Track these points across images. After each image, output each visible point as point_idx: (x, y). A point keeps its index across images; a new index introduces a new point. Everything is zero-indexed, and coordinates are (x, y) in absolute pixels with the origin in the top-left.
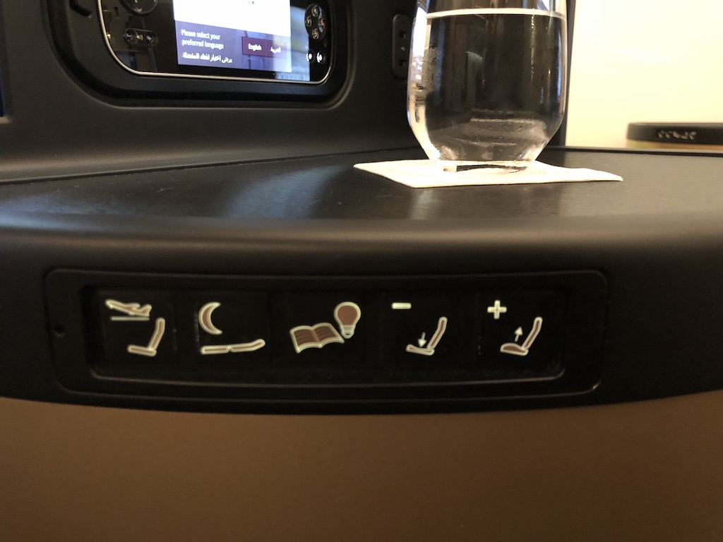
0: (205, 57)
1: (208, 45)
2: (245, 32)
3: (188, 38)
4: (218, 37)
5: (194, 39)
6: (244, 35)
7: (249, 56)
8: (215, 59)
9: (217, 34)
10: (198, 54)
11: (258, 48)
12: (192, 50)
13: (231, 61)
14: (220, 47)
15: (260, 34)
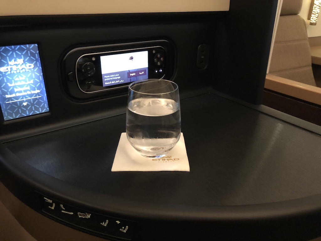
0: (113, 82)
1: (114, 78)
2: (129, 70)
3: (107, 78)
4: (118, 75)
5: (109, 78)
6: (128, 72)
7: (130, 78)
8: (117, 82)
9: (118, 74)
10: (110, 82)
11: (135, 74)
12: (108, 81)
13: (123, 81)
14: (119, 78)
15: (135, 70)
